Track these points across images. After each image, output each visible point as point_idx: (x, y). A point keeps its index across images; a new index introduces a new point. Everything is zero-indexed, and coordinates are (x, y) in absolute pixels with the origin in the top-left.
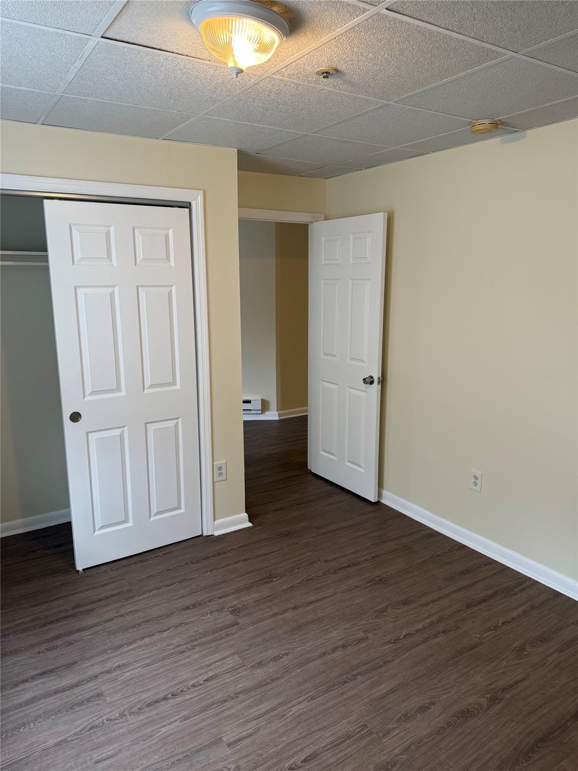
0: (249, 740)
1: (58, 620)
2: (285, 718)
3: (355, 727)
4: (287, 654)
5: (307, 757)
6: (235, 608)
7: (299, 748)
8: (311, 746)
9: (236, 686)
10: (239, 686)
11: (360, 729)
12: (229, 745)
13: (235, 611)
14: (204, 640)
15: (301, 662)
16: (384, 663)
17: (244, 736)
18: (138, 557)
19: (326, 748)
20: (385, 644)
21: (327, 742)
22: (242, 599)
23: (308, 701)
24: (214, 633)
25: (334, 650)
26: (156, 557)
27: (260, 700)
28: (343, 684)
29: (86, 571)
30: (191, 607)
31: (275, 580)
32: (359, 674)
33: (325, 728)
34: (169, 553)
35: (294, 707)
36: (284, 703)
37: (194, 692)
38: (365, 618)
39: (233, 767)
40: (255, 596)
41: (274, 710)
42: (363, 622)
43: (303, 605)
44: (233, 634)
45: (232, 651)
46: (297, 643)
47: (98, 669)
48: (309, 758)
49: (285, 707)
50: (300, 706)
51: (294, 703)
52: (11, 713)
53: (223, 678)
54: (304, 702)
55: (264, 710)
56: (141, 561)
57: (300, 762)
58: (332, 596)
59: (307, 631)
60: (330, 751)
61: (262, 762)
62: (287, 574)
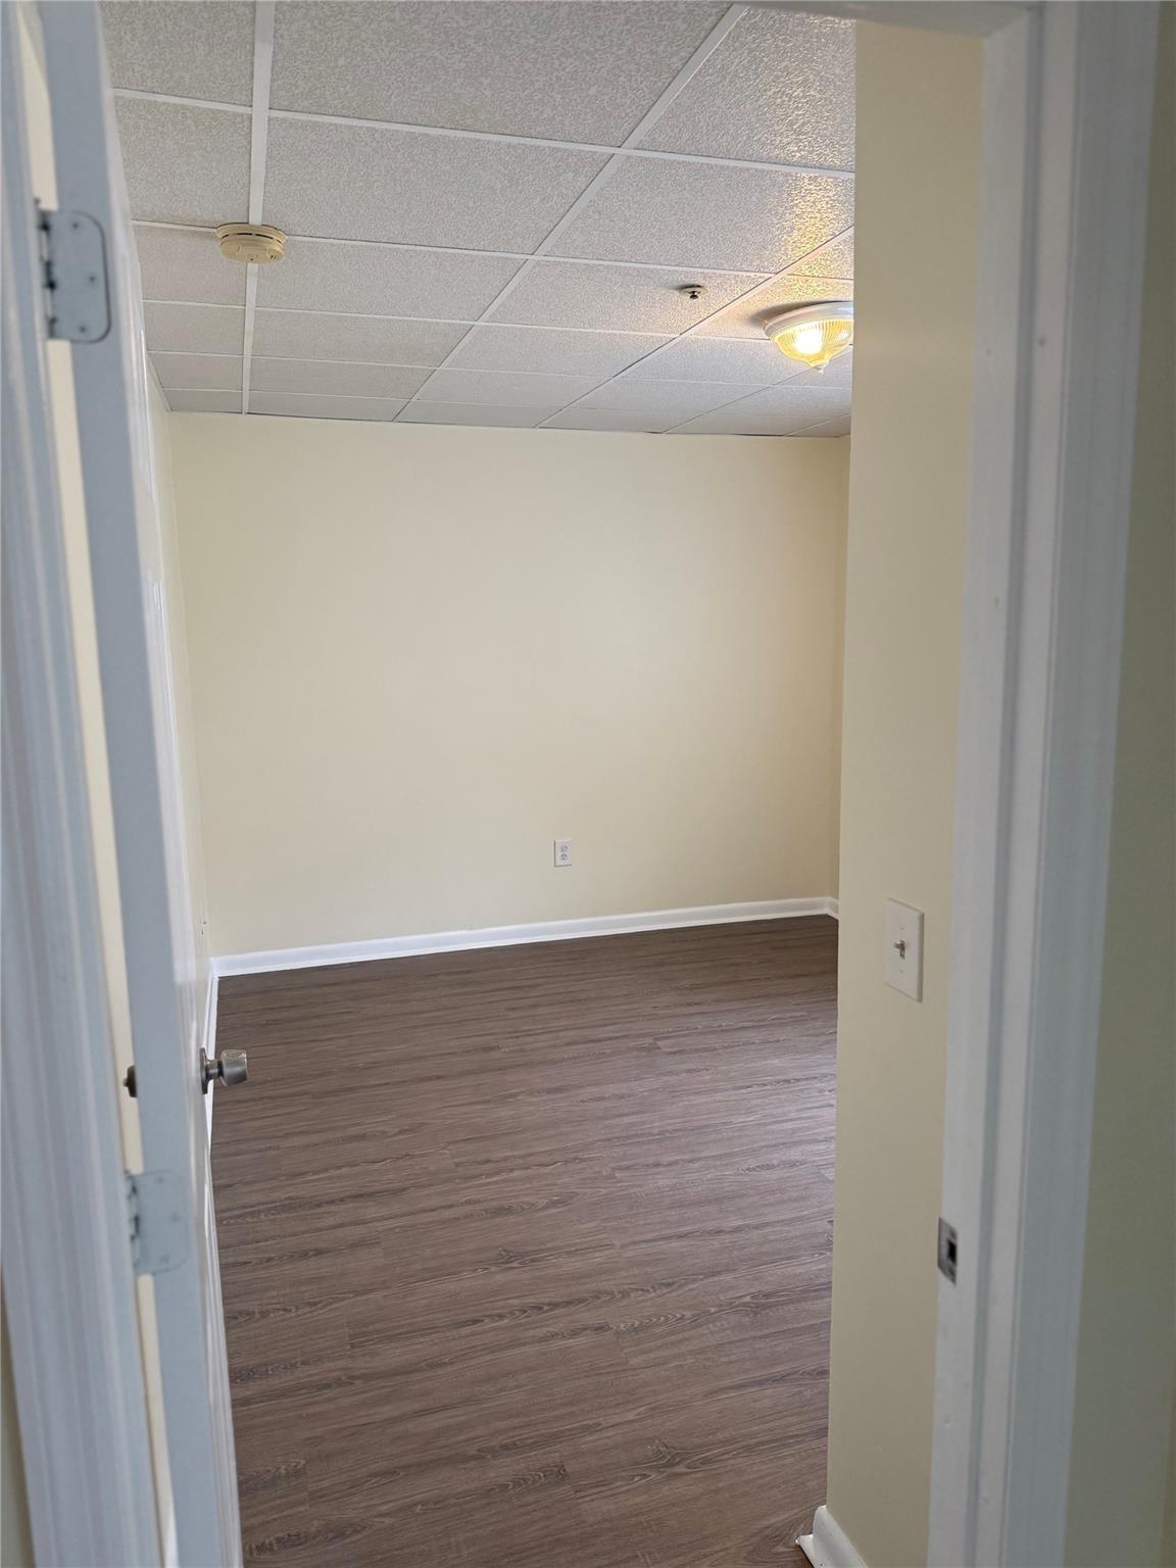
4: (749, 1169)
15: (730, 1158)
16: (610, 1140)
20: (592, 1159)
25: (673, 1163)
31: (748, 1299)
38: (596, 1197)
40: (794, 1270)
41: (778, 1121)
42: (604, 1192)
43: (701, 1234)
46: (729, 1180)
49: (762, 1121)
51: (751, 1123)
54: (736, 1122)
55: (791, 1123)
58: (636, 1243)
59: (706, 1193)
62: (713, 1310)
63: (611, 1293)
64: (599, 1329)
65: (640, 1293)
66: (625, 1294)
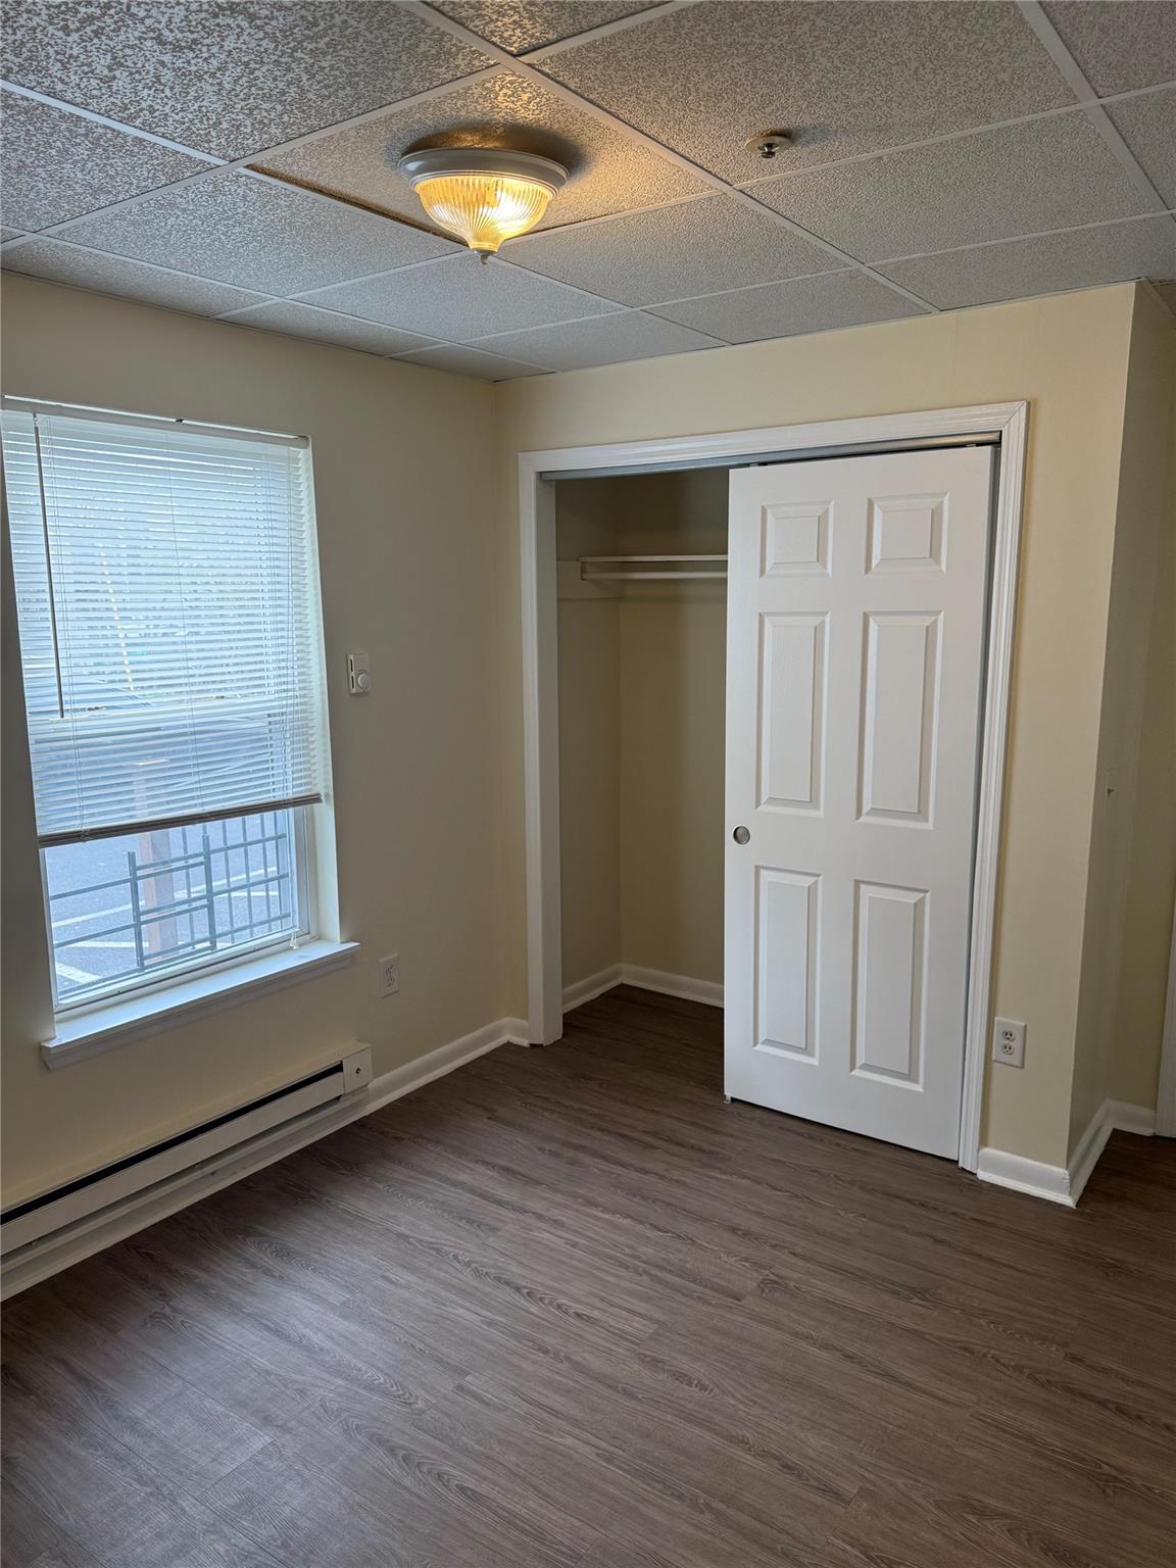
0: (476, 1405)
1: (610, 1132)
2: (544, 1435)
3: (566, 1542)
4: (704, 1388)
5: (470, 1490)
6: (780, 1281)
7: (488, 1473)
8: (496, 1488)
9: (584, 1351)
10: (586, 1355)
11: (569, 1552)
12: (460, 1388)
13: (772, 1286)
14: (670, 1278)
15: (698, 1415)
16: (785, 1553)
17: (485, 1398)
18: (820, 1130)
19: (500, 1511)
20: (854, 1542)
21: (513, 1509)
22: (813, 1281)
23: (597, 1454)
24: (694, 1281)
25: (764, 1454)
26: (838, 1145)
27: (569, 1391)
28: (673, 1494)
29: (735, 1104)
30: (740, 1233)
31: (916, 1301)
32: (718, 1515)
33: (546, 1497)
34: (864, 1152)
35: (573, 1439)
36: (576, 1422)
37: (549, 1312)
38: (919, 1482)
39: (421, 1406)
40: (840, 1293)
41: (553, 1415)
42: (900, 1482)
43: (871, 1368)
44: (710, 1304)
45: (663, 1318)
46: (745, 1393)
47: (539, 1206)
48: (470, 1493)
49: (569, 1428)
50: (582, 1448)
51: (585, 1435)
52: (432, 1180)
53: (594, 1331)
54: (593, 1448)
55: (548, 1402)
56: (811, 1137)
57: (456, 1482)
58: (947, 1402)
59: (792, 1398)
60: (496, 1519)
61: (440, 1437)
62: (957, 1312)
63: (1031, 1377)
64: (1075, 1359)
65: (1002, 1361)
66: (1019, 1369)
